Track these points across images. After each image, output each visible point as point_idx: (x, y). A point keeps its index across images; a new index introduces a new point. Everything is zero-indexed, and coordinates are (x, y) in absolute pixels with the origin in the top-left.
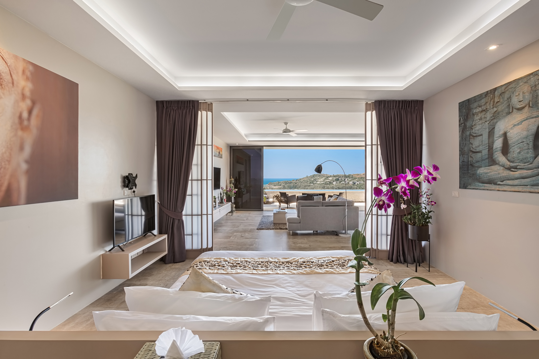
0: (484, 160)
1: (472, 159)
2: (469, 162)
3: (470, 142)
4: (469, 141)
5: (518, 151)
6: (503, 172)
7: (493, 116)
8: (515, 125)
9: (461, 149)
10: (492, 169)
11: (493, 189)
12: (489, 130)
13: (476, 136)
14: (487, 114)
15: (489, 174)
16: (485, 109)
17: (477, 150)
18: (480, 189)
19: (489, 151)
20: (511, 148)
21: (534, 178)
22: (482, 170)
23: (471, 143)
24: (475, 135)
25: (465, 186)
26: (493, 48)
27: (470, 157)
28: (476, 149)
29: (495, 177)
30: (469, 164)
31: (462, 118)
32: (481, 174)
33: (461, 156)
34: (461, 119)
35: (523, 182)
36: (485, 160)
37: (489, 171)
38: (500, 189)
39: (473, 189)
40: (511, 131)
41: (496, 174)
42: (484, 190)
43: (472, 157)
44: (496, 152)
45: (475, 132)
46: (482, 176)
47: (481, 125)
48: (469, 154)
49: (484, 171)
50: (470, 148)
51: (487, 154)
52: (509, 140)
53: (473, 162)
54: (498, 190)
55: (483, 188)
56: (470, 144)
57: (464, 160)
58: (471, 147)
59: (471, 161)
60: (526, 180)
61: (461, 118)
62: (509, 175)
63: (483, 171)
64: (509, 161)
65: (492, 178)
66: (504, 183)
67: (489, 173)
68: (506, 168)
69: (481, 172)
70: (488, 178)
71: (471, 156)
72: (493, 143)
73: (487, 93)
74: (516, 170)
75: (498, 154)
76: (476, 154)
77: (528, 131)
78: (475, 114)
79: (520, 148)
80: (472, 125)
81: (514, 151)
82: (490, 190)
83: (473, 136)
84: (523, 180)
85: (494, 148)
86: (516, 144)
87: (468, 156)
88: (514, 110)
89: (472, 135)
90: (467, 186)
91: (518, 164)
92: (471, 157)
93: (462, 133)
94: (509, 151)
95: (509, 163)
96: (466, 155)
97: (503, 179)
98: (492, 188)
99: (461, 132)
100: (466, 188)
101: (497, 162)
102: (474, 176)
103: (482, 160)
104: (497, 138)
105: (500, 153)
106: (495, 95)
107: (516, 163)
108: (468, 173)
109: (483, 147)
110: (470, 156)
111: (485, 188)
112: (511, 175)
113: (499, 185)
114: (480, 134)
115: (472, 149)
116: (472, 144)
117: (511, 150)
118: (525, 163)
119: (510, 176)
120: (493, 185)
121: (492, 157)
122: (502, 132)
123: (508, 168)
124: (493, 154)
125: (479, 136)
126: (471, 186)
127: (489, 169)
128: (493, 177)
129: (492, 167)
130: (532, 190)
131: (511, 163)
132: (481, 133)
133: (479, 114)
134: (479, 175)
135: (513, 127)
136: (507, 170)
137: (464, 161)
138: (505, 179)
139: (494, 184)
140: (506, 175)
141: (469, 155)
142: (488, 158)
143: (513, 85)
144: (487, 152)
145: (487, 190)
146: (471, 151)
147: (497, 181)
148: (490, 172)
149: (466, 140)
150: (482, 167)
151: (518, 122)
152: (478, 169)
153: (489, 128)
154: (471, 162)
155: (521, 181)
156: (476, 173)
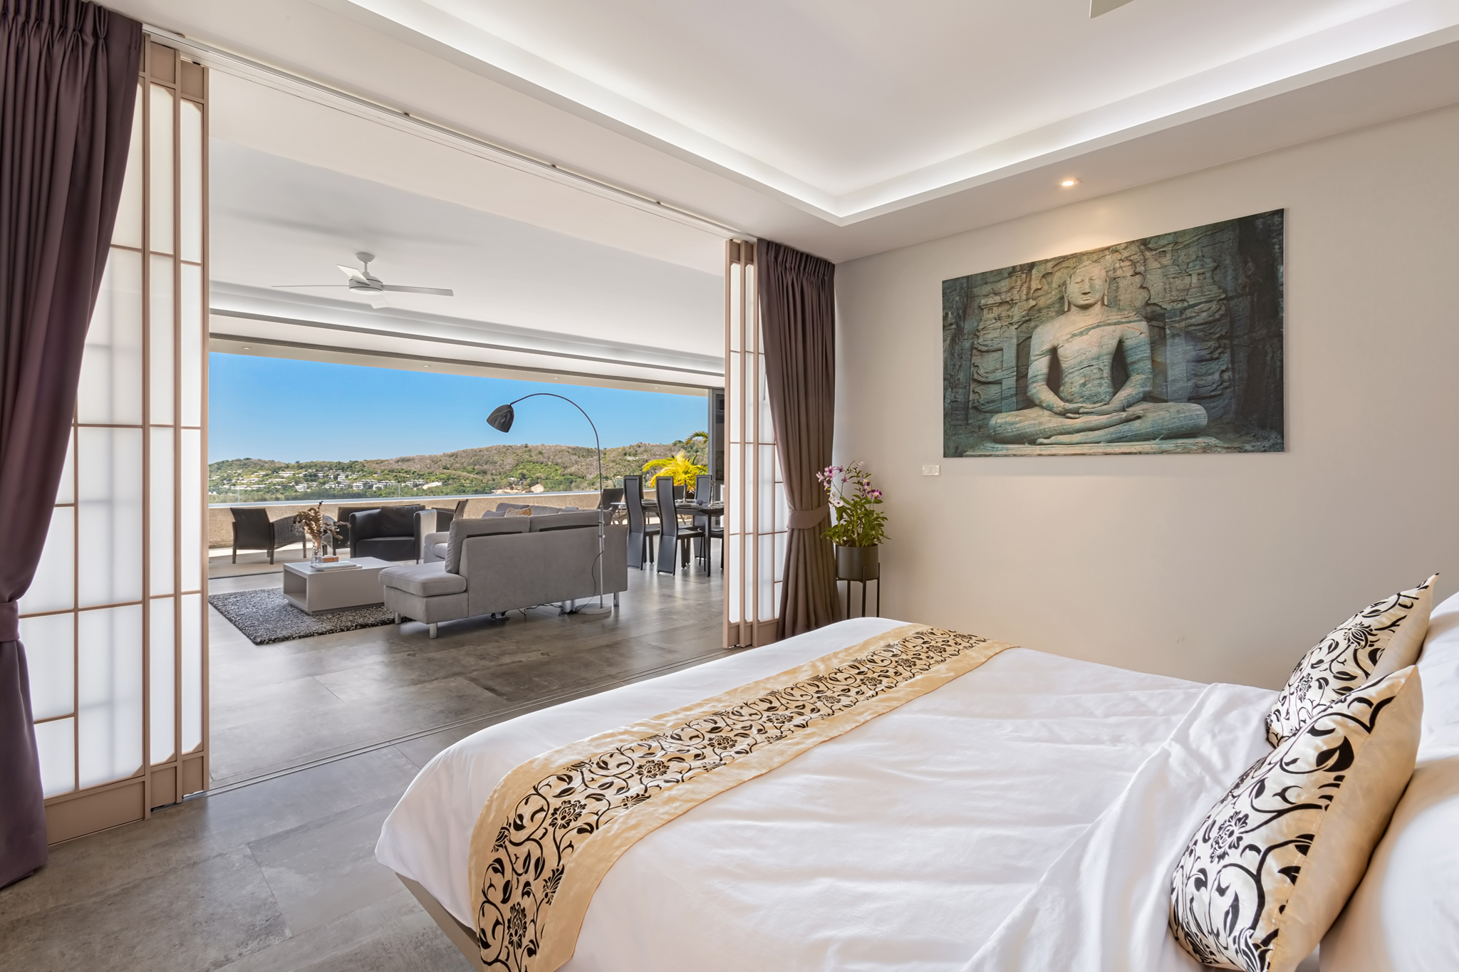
0: (1006, 398)
1: (978, 397)
2: (970, 403)
3: (973, 362)
4: (971, 360)
5: (1082, 381)
6: (1050, 420)
7: (1028, 315)
8: (1074, 335)
9: (949, 376)
10: (1025, 416)
11: (1027, 452)
12: (1018, 340)
13: (988, 351)
14: (1012, 309)
15: (1018, 425)
16: (1008, 299)
17: (991, 380)
18: (998, 456)
19: (1017, 380)
20: (1066, 376)
21: (1112, 429)
22: (1003, 418)
23: (974, 363)
24: (984, 348)
25: (959, 451)
26: (1068, 183)
27: (971, 393)
28: (987, 377)
29: (1033, 429)
30: (970, 406)
31: (952, 314)
32: (1000, 426)
33: (950, 390)
34: (950, 315)
35: (1090, 437)
36: (1010, 399)
37: (1018, 419)
38: (1043, 453)
39: (980, 456)
40: (1067, 346)
41: (1035, 424)
42: (1006, 456)
43: (977, 392)
44: (1033, 382)
45: (985, 343)
46: (1003, 429)
47: (999, 330)
48: (970, 386)
49: (1007, 419)
50: (973, 374)
51: (1015, 386)
52: (1061, 362)
53: (978, 402)
54: (1040, 455)
55: (1004, 452)
56: (972, 366)
57: (955, 398)
58: (975, 372)
59: (973, 400)
60: (1097, 432)
61: (950, 313)
62: (1063, 425)
63: (1004, 420)
64: (1062, 399)
65: (1026, 432)
66: (1053, 439)
67: (1017, 424)
68: (1056, 413)
69: (999, 421)
70: (1016, 433)
71: (973, 391)
72: (1027, 366)
73: (1013, 271)
74: (1077, 416)
75: (1038, 388)
76: (986, 386)
77: (1101, 346)
78: (985, 308)
79: (1085, 376)
80: (977, 330)
81: (1073, 382)
82: (1021, 456)
83: (980, 351)
84: (1090, 433)
85: (1029, 376)
86: (1076, 369)
87: (968, 390)
88: (1073, 308)
89: (976, 349)
90: (966, 452)
91: (1080, 405)
92: (974, 392)
93: (950, 342)
94: (1063, 381)
95: (1062, 404)
96: (961, 388)
97: (1049, 434)
98: (1025, 450)
99: (948, 342)
100: (961, 456)
101: (1037, 402)
102: (981, 430)
103: (1002, 399)
104: (1035, 356)
105: (1042, 385)
106: (1031, 275)
107: (1076, 403)
108: (968, 424)
109: (1005, 373)
110: (971, 391)
111: (1010, 452)
112: (1066, 425)
113: (1041, 444)
114: (996, 347)
115: (976, 376)
116: (977, 366)
117: (1066, 379)
118: (1094, 403)
119: (1065, 427)
120: (1027, 445)
121: (1026, 393)
122: (1047, 346)
123: (1061, 412)
124: (1026, 387)
125: (993, 351)
126: (974, 451)
127: (1017, 416)
128: (1028, 430)
129: (1025, 411)
130: (1109, 450)
131: (1067, 404)
132: (1000, 346)
133: (995, 309)
134: (994, 428)
135: (1071, 338)
136: (1057, 416)
137: (956, 401)
138: (1054, 432)
139: (1029, 444)
140: (1055, 425)
141: (969, 389)
142: (1016, 394)
143: (1071, 263)
144: (1015, 383)
145: (1014, 455)
146: (975, 380)
147: (1036, 437)
148: (1020, 421)
149: (962, 358)
150: (1001, 412)
151: (1082, 330)
152: (992, 417)
153: (1018, 337)
154: (974, 403)
155: (1087, 435)
156: (987, 424)
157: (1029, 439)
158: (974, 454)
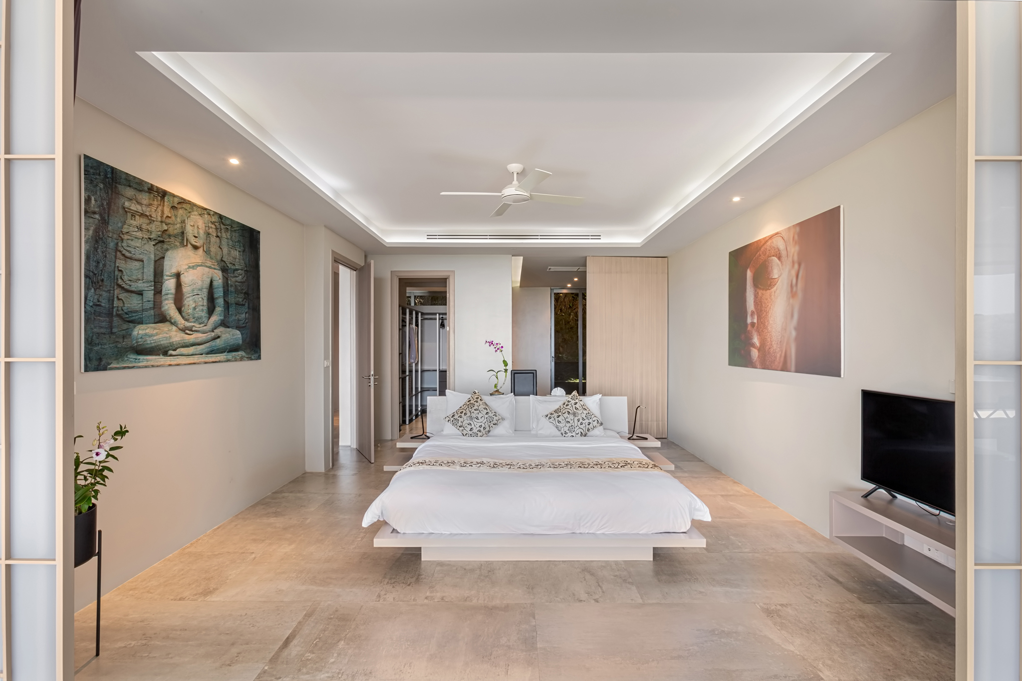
0: (146, 310)
1: (122, 305)
2: (115, 310)
3: (117, 265)
4: (115, 262)
5: (194, 306)
6: (176, 335)
7: (161, 236)
8: (189, 267)
9: (91, 274)
10: (159, 329)
11: (162, 363)
12: (155, 256)
13: (131, 258)
14: (151, 225)
15: (155, 338)
16: (148, 214)
17: (133, 289)
18: (139, 367)
19: (155, 294)
20: (185, 299)
21: (207, 345)
22: (143, 329)
23: (118, 267)
24: (128, 254)
25: (103, 363)
27: (115, 299)
28: (130, 286)
29: (165, 342)
30: (114, 313)
31: (96, 200)
32: (141, 338)
33: (93, 290)
34: (93, 202)
35: (198, 349)
36: (149, 312)
37: (155, 332)
38: (172, 363)
39: (124, 368)
40: (185, 274)
41: (167, 338)
42: (146, 367)
43: (121, 299)
44: (166, 299)
45: (128, 249)
46: (143, 340)
47: (140, 240)
48: (114, 290)
49: (147, 331)
50: (117, 279)
51: (153, 300)
52: (183, 287)
53: (123, 310)
54: (170, 365)
55: (144, 364)
56: (116, 269)
57: (99, 301)
58: (119, 277)
59: (117, 307)
60: (201, 346)
61: (93, 198)
62: (183, 340)
63: (144, 332)
64: (183, 317)
65: (161, 345)
66: (178, 351)
67: (154, 336)
68: (180, 329)
69: (140, 332)
70: (153, 345)
71: (117, 297)
72: (162, 283)
73: (151, 189)
74: (191, 333)
75: (169, 305)
76: (129, 294)
77: (203, 281)
78: (130, 212)
79: (195, 302)
80: (122, 232)
81: (189, 303)
82: (158, 366)
83: (123, 255)
84: (198, 347)
85: (163, 293)
86: (191, 295)
87: (112, 295)
88: (189, 245)
89: (120, 252)
90: (109, 364)
91: (193, 324)
92: (119, 299)
93: (93, 233)
94: (184, 303)
95: (183, 322)
96: (105, 291)
97: (176, 347)
98: (160, 361)
99: (91, 232)
100: (105, 369)
101: (168, 318)
102: (125, 340)
103: (143, 310)
104: (167, 276)
105: (172, 303)
106: (164, 201)
107: (191, 322)
108: (112, 333)
109: (145, 285)
110: (115, 297)
111: (149, 363)
112: (185, 340)
113: (171, 355)
114: (138, 256)
115: (120, 281)
116: (121, 271)
117: (185, 302)
118: (200, 324)
119: (185, 341)
120: (161, 356)
121: (160, 308)
122: (174, 271)
123: (183, 328)
124: (161, 302)
125: (136, 260)
126: (118, 363)
127: (155, 329)
128: (162, 343)
129: (160, 324)
130: (207, 360)
131: (186, 323)
132: (141, 257)
133: (137, 217)
134: (137, 339)
135: (188, 268)
136: (181, 332)
137: (99, 305)
138: (179, 345)
139: (163, 355)
140: (179, 339)
141: (114, 293)
142: (154, 308)
143: (187, 206)
144: (153, 297)
145: (153, 366)
146: (119, 286)
147: (167, 349)
148: (157, 334)
149: (106, 256)
150: (142, 324)
151: (193, 264)
152: (135, 327)
153: (155, 254)
154: (118, 310)
155: (196, 348)
156: (130, 335)
157: (164, 351)
158: (118, 366)
